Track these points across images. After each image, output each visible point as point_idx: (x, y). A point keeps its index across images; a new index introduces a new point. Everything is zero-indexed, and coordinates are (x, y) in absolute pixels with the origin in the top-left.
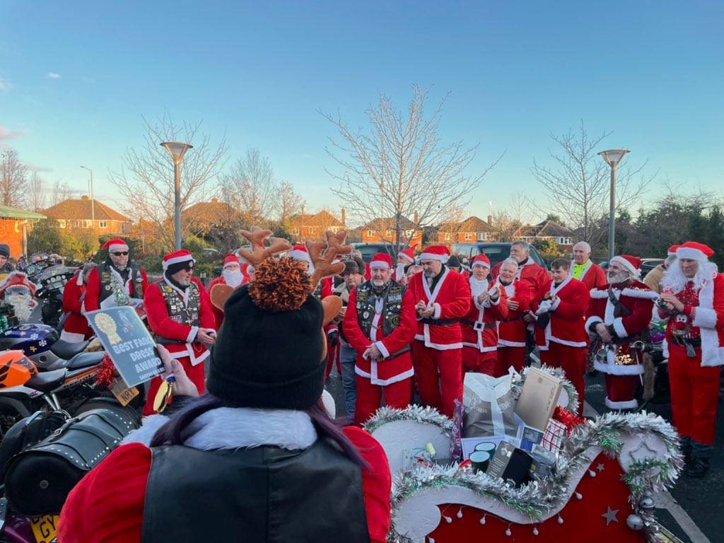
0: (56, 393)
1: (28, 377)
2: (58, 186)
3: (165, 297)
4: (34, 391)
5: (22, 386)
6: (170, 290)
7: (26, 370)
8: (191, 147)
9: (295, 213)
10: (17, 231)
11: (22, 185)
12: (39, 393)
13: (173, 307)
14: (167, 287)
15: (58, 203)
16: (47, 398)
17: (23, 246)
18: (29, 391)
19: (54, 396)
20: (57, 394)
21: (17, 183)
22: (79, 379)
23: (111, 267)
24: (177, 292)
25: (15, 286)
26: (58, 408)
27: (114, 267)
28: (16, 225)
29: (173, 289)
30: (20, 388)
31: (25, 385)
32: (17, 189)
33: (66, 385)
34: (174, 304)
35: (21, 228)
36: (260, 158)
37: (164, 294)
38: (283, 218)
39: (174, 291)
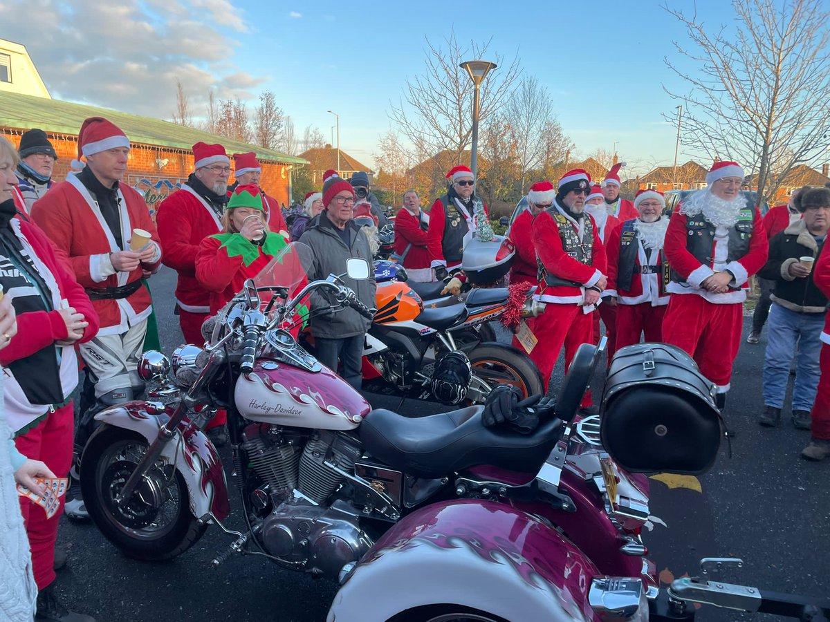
0: (451, 332)
1: (417, 313)
2: (308, 132)
3: (559, 229)
4: (426, 327)
5: (412, 321)
6: (564, 221)
7: (415, 304)
8: (495, 66)
9: (560, 160)
10: (284, 177)
11: (280, 130)
12: (432, 330)
13: (569, 242)
14: (559, 216)
15: (308, 149)
16: (441, 336)
17: (288, 193)
18: (419, 327)
19: (449, 334)
20: (453, 333)
21: (274, 128)
22: (482, 318)
23: (456, 199)
24: (571, 223)
25: (361, 216)
26: (455, 349)
27: (459, 198)
28: (283, 170)
29: (567, 219)
30: (410, 324)
31: (414, 321)
32: (274, 134)
33: (468, 323)
34: (570, 238)
35: (286, 173)
36: (538, 89)
37: (558, 225)
38: (546, 166)
39: (568, 222)
